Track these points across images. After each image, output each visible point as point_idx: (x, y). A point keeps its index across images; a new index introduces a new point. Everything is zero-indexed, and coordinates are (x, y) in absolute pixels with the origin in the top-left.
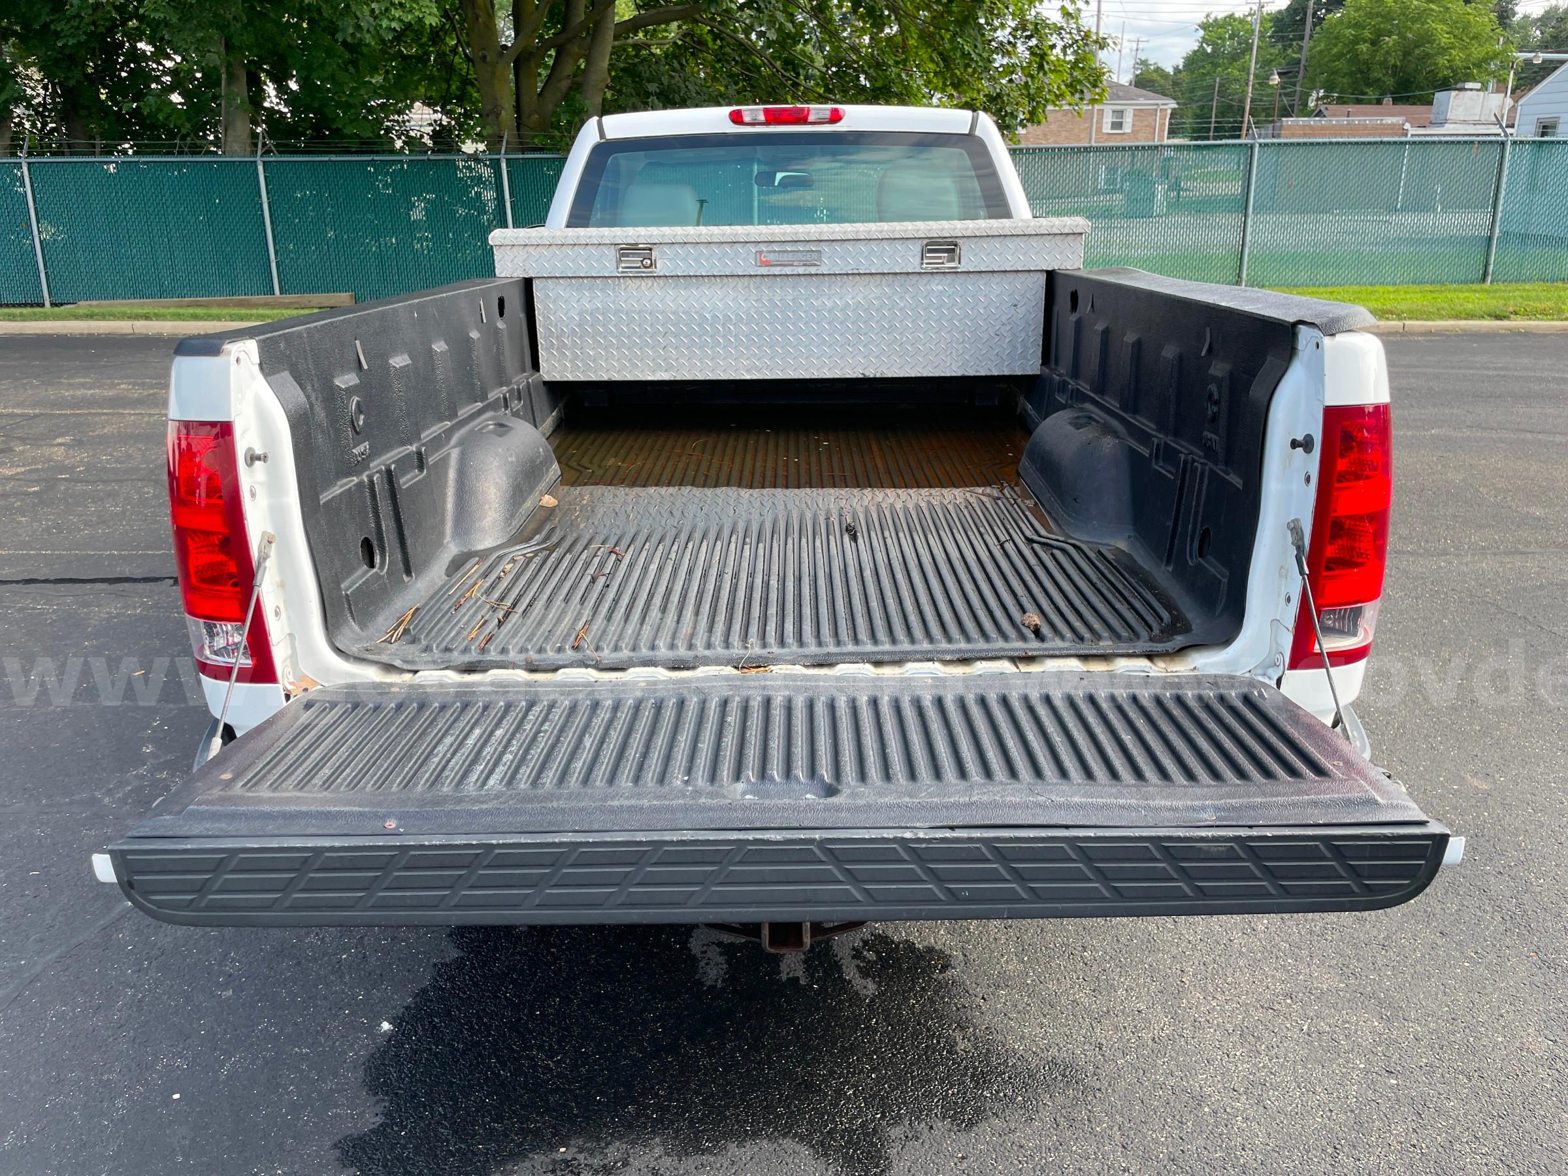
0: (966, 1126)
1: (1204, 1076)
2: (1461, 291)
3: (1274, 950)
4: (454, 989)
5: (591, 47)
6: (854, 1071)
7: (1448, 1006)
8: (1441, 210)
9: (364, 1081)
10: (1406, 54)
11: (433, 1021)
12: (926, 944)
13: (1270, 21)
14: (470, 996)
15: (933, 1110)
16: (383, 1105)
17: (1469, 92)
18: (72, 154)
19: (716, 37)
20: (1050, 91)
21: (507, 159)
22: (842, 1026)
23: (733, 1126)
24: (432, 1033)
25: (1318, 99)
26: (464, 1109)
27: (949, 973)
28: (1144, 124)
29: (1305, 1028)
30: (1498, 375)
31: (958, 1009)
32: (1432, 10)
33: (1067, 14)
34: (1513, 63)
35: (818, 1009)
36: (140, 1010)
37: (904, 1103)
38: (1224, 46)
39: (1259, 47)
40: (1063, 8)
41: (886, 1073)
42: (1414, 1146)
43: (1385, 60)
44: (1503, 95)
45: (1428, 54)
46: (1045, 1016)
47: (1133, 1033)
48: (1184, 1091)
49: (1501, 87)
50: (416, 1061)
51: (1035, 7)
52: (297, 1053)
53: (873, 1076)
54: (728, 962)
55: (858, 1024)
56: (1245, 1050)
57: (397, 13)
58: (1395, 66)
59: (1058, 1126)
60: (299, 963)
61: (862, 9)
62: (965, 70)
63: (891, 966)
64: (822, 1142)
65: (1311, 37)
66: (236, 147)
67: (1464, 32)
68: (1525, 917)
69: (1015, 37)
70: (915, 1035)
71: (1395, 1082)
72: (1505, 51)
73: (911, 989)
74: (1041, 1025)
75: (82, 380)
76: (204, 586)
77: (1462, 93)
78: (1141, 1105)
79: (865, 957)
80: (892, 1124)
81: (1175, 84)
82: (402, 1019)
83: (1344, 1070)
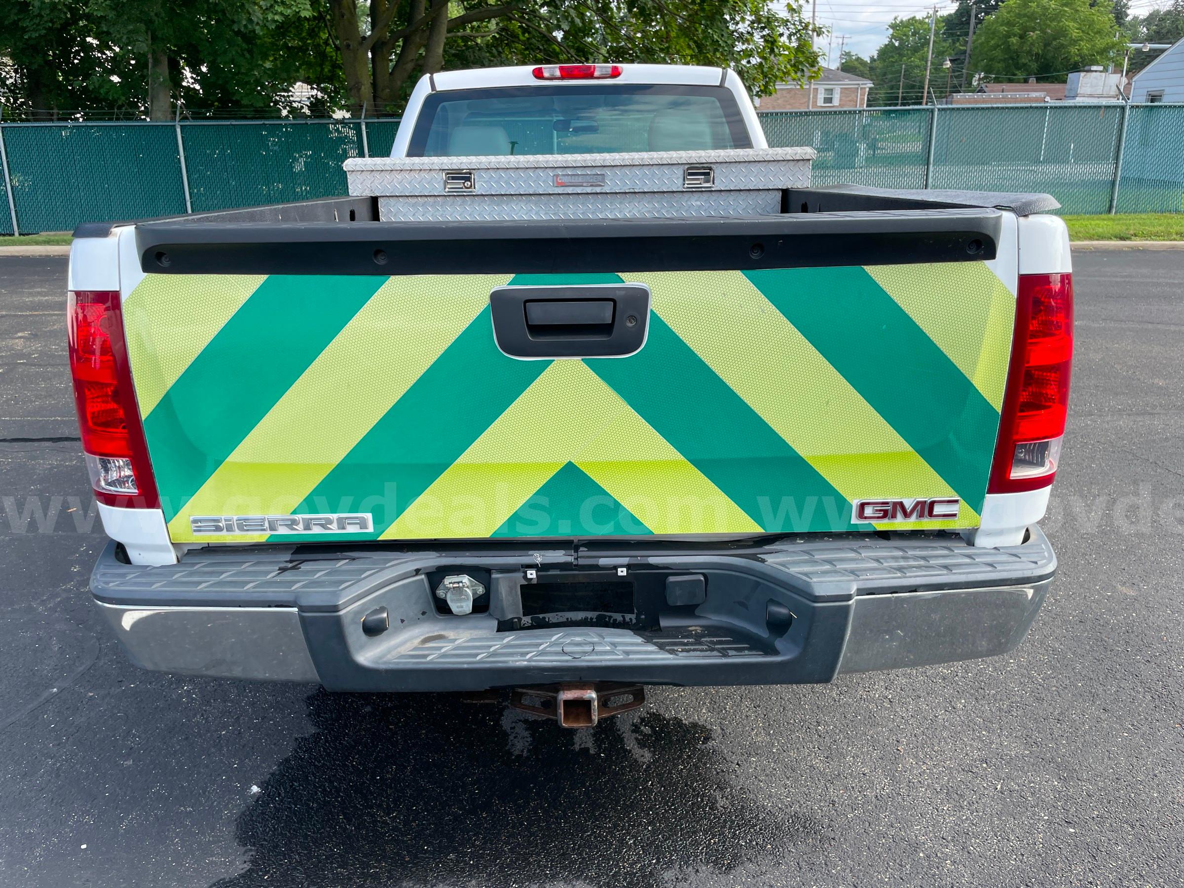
0: (726, 869)
1: (919, 827)
2: (1093, 220)
3: (971, 724)
4: (310, 758)
5: (430, 38)
6: (634, 824)
7: (1113, 768)
8: (1074, 162)
9: (236, 834)
10: (1047, 45)
11: (293, 785)
12: (691, 720)
13: (943, 21)
14: (324, 764)
15: (699, 856)
16: (251, 854)
17: (1094, 73)
18: (36, 120)
19: (525, 31)
20: (779, 69)
21: (366, 123)
22: (624, 787)
23: (536, 870)
24: (292, 794)
25: (980, 79)
26: (316, 857)
27: (710, 744)
28: (848, 99)
29: (999, 787)
30: (1124, 281)
31: (718, 773)
32: (1066, 11)
33: (791, 10)
34: (1127, 51)
35: (604, 774)
36: (58, 776)
37: (675, 850)
38: (908, 41)
39: (934, 42)
40: (789, 5)
41: (660, 826)
42: (1091, 883)
43: (1031, 49)
44: (1120, 75)
45: (1063, 45)
46: (788, 778)
47: (860, 792)
48: (902, 839)
49: (1118, 69)
50: (278, 818)
51: (767, 5)
52: (182, 811)
53: (649, 828)
54: (532, 735)
55: (637, 786)
56: (950, 805)
57: (279, 9)
58: (1037, 54)
59: (800, 869)
60: (187, 738)
61: (635, 10)
62: (714, 54)
63: (663, 739)
64: (608, 883)
65: (974, 33)
66: (159, 114)
67: (1089, 28)
68: (1170, 696)
69: (752, 28)
70: (683, 795)
71: (1073, 831)
72: (1121, 42)
73: (680, 757)
74: (785, 787)
75: (39, 290)
76: (99, 429)
77: (1089, 74)
78: (868, 851)
79: (642, 732)
80: (666, 869)
81: (872, 69)
82: (268, 783)
83: (1032, 821)
